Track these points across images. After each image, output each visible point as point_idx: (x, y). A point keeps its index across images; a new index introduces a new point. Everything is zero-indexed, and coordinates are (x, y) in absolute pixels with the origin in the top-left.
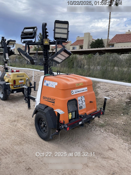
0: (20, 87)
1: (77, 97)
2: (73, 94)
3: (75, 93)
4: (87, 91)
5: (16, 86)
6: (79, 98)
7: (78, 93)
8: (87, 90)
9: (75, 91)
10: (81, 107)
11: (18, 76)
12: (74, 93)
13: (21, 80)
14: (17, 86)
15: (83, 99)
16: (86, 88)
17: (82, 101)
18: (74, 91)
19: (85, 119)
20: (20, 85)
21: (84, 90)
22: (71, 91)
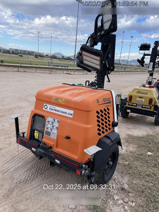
0: (136, 106)
1: (48, 116)
2: (46, 109)
3: (48, 110)
4: (72, 117)
5: (131, 104)
6: (50, 119)
7: (54, 112)
8: (72, 115)
9: (51, 108)
10: (48, 133)
11: (139, 92)
12: (48, 108)
13: (141, 97)
14: (133, 103)
15: (56, 125)
16: (72, 112)
17: (53, 127)
18: (49, 106)
19: (41, 150)
20: (137, 104)
21: (65, 113)
22: (45, 104)
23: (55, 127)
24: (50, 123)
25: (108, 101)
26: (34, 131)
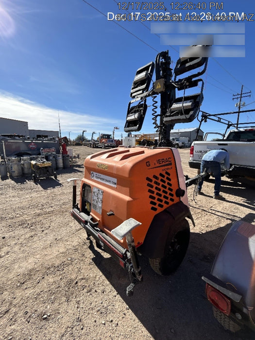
1: (94, 186)
2: (92, 177)
3: (95, 179)
4: (116, 186)
6: (95, 190)
7: (100, 181)
8: (115, 183)
9: (96, 176)
10: (95, 205)
17: (98, 199)
21: (109, 182)
22: (92, 172)
23: (100, 200)
24: (96, 194)
25: (167, 163)
26: (85, 202)
